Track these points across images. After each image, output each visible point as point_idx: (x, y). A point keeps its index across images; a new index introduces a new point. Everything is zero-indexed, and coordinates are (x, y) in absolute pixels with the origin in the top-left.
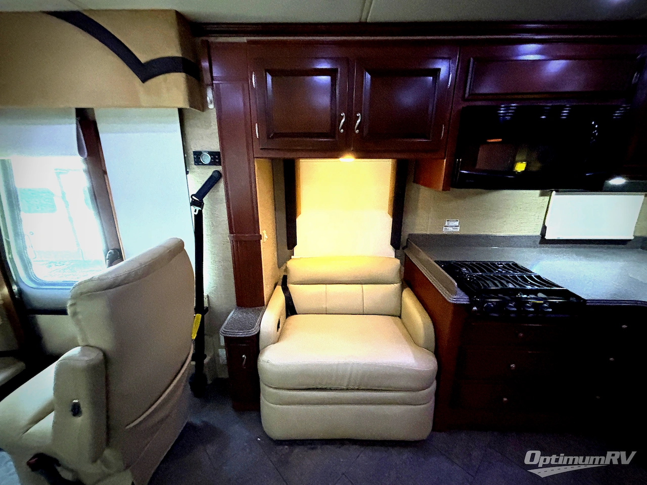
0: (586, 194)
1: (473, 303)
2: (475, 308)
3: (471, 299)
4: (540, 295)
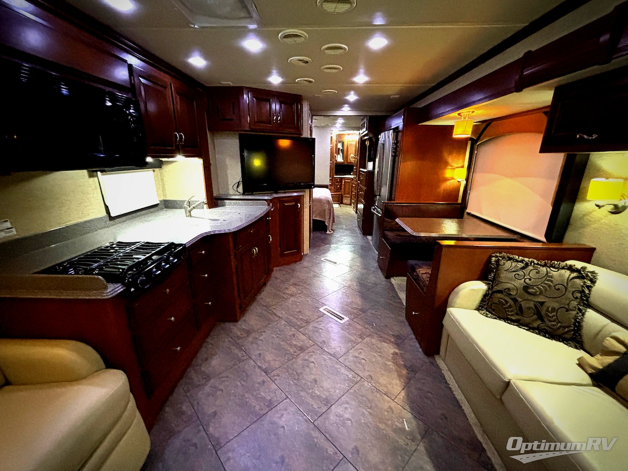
0: (119, 173)
1: (128, 286)
2: (132, 290)
3: (124, 284)
4: (154, 257)
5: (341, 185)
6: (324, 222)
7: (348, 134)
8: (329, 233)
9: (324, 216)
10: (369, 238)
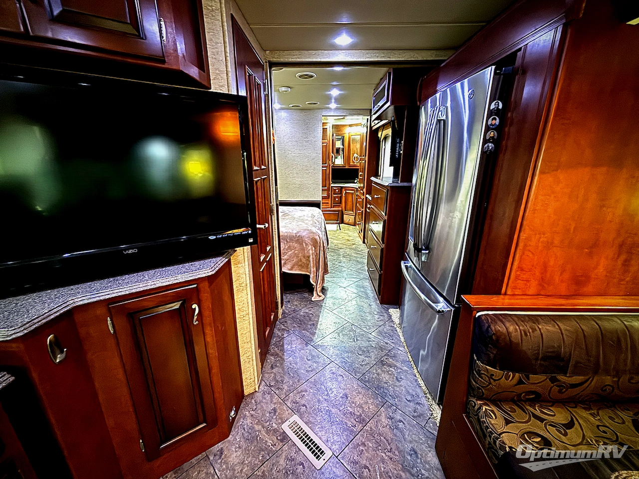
5: (341, 197)
6: (308, 277)
7: (350, 126)
8: (318, 299)
9: (307, 266)
10: (395, 313)
